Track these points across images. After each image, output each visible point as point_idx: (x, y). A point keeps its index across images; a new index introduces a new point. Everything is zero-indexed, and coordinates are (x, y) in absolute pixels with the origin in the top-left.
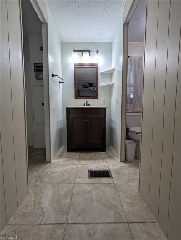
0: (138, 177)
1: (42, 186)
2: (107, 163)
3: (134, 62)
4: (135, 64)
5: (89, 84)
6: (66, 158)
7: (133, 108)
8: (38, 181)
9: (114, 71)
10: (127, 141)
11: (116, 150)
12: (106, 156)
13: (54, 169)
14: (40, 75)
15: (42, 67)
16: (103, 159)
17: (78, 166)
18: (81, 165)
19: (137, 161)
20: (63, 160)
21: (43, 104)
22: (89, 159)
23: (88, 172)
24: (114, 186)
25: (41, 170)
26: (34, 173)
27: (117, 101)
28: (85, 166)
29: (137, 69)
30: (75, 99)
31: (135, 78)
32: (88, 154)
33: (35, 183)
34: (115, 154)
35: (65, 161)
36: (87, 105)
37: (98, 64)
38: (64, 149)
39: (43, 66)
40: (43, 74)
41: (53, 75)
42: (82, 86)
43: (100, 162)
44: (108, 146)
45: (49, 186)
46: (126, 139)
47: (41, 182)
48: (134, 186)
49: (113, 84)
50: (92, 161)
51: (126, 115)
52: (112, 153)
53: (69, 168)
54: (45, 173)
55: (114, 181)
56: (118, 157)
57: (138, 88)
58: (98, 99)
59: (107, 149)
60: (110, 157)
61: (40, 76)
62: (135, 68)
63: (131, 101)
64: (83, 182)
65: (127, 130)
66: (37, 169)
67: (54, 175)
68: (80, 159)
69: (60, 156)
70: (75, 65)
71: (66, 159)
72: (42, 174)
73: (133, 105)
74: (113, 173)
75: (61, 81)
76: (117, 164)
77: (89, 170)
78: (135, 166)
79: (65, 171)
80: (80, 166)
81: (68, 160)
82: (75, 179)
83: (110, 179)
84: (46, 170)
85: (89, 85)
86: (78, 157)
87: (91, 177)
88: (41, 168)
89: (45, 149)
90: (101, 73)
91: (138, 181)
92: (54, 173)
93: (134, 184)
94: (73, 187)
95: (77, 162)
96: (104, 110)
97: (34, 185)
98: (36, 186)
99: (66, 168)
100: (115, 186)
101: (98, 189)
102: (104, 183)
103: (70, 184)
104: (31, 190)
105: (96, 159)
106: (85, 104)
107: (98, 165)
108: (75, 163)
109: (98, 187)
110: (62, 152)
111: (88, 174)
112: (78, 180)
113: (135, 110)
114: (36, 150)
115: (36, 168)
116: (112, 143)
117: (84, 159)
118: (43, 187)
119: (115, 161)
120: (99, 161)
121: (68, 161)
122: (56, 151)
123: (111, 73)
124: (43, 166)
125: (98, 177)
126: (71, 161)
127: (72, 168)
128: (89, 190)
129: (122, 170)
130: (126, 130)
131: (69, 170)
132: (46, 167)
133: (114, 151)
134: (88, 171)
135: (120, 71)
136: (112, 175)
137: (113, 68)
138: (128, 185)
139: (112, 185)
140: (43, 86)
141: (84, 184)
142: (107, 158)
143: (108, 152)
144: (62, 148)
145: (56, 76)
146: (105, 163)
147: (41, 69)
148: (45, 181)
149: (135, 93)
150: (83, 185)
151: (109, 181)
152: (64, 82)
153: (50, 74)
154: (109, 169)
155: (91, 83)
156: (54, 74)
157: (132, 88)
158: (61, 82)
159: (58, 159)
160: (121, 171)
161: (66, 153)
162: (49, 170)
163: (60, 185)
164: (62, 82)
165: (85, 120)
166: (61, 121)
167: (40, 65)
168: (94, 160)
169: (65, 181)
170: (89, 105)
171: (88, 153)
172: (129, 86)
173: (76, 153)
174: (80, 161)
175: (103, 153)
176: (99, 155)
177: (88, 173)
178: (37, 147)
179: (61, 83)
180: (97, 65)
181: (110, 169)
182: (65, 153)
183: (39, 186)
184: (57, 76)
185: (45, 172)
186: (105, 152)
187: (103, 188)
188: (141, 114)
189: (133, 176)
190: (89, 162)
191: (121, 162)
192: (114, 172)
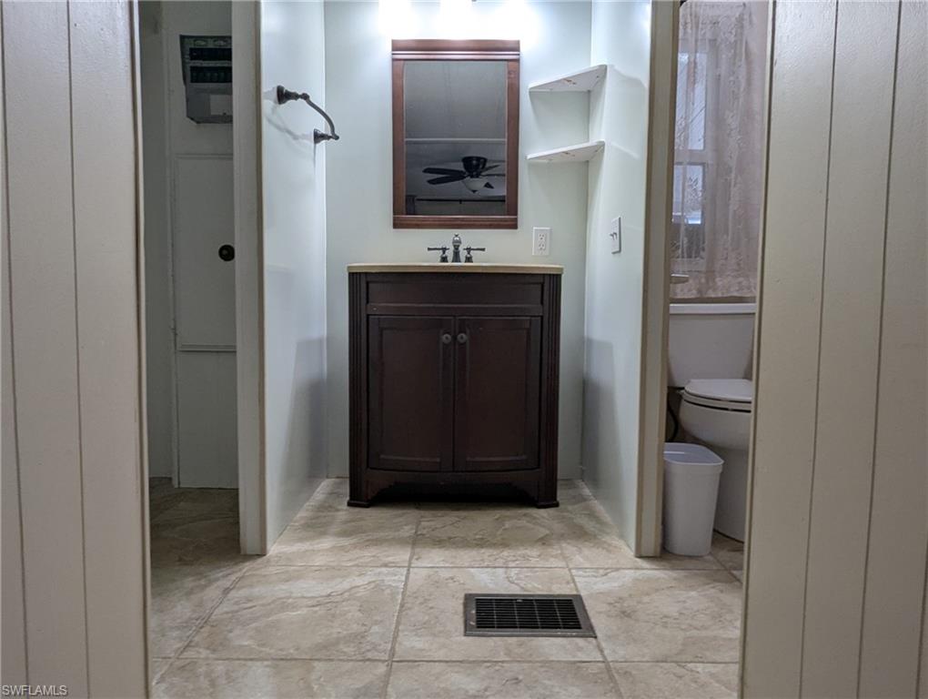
0: (737, 633)
1: (220, 668)
2: (562, 564)
3: (709, 36)
4: (713, 42)
5: (467, 161)
6: (344, 534)
7: (703, 280)
8: (197, 645)
9: (605, 76)
10: (675, 450)
11: (614, 501)
12: (558, 527)
13: (281, 590)
14: (213, 97)
15: (226, 54)
16: (544, 541)
17: (411, 575)
18: (425, 572)
19: (724, 555)
20: (326, 543)
21: (227, 253)
22: (464, 543)
23: (466, 605)
24: (606, 676)
25: (212, 592)
26: (179, 607)
27: (618, 235)
28: (445, 574)
29: (723, 69)
30: (395, 226)
31: (716, 121)
32: (465, 518)
33: (186, 654)
34: (607, 518)
35: (342, 548)
36: (456, 258)
37: (518, 42)
38: (333, 494)
39: (230, 51)
40: (229, 92)
41: (283, 96)
42: (428, 171)
43: (526, 558)
44: (570, 483)
45: (259, 670)
46: (667, 441)
47: (214, 651)
48: (712, 675)
49: (599, 149)
50: (483, 551)
51: (667, 316)
52: (592, 515)
53: (359, 581)
54: (236, 608)
55: (601, 651)
56: (622, 536)
57: (729, 170)
58: (514, 226)
59: (561, 495)
60: (581, 535)
61: (216, 103)
62: (717, 66)
63: (690, 242)
64: (441, 655)
65: (674, 396)
66: (191, 585)
67: (283, 616)
68: (416, 541)
69: (315, 526)
70: (396, 47)
71: (345, 542)
72: (216, 612)
73: (701, 264)
74: (596, 614)
75: (323, 128)
76: (617, 569)
77: (468, 598)
78: (719, 581)
79: (339, 598)
80: (419, 575)
81: (355, 546)
82: (395, 638)
83: (580, 642)
84: (243, 593)
85: (465, 167)
86: (407, 531)
87: (482, 631)
88: (210, 583)
89: (233, 494)
90: (534, 93)
91: (736, 654)
92: (284, 606)
93: (711, 668)
94: (388, 674)
95: (403, 555)
96: (546, 286)
97: (179, 663)
98: (186, 669)
99: (346, 585)
100: (609, 675)
101: (522, 684)
102: (554, 659)
103: (369, 660)
104: (163, 686)
105: (505, 544)
106: (450, 254)
107: (515, 571)
108: (390, 559)
109: (521, 677)
110: (324, 507)
111: (466, 613)
112: (412, 643)
113: (715, 290)
114: (185, 494)
115: (189, 582)
116: (592, 469)
117: (439, 543)
118: (227, 673)
119: (609, 551)
120: (522, 551)
121: (357, 553)
122: (291, 500)
123: (589, 92)
124: (226, 571)
125: (518, 631)
126: (373, 551)
127: (378, 587)
128: (471, 692)
129: (646, 599)
130: (669, 395)
131: (361, 593)
132: (241, 578)
133: (599, 507)
134: (462, 601)
135: (637, 83)
136: (593, 621)
137: (596, 60)
138: (679, 670)
139: (594, 669)
140: (230, 156)
141: (447, 662)
142: (562, 537)
143: (570, 508)
144: (323, 488)
145: (296, 96)
146: (554, 562)
147: (219, 64)
148: (237, 643)
149: (715, 197)
150: (438, 668)
151: (580, 649)
152: (337, 138)
153: (268, 87)
154: (575, 593)
155: (478, 159)
156: (289, 88)
157: (696, 171)
158: (323, 137)
159: (301, 540)
160: (639, 602)
161: (344, 512)
162: (256, 591)
163: (316, 664)
164: (329, 138)
165: (446, 338)
166: (320, 341)
167: (211, 45)
168: (494, 545)
169: (342, 647)
170: (469, 259)
171: (463, 514)
172: (680, 163)
173: (400, 512)
174: (417, 550)
175: (543, 512)
176: (524, 522)
177: (461, 608)
178: (187, 481)
179: (324, 142)
180: (515, 47)
181: (583, 594)
182: (338, 510)
183: (202, 670)
184: (305, 97)
185: (237, 603)
186: (551, 511)
187: (547, 682)
188: (752, 307)
189: (704, 628)
190: (466, 556)
191: (640, 557)
192: (605, 608)
